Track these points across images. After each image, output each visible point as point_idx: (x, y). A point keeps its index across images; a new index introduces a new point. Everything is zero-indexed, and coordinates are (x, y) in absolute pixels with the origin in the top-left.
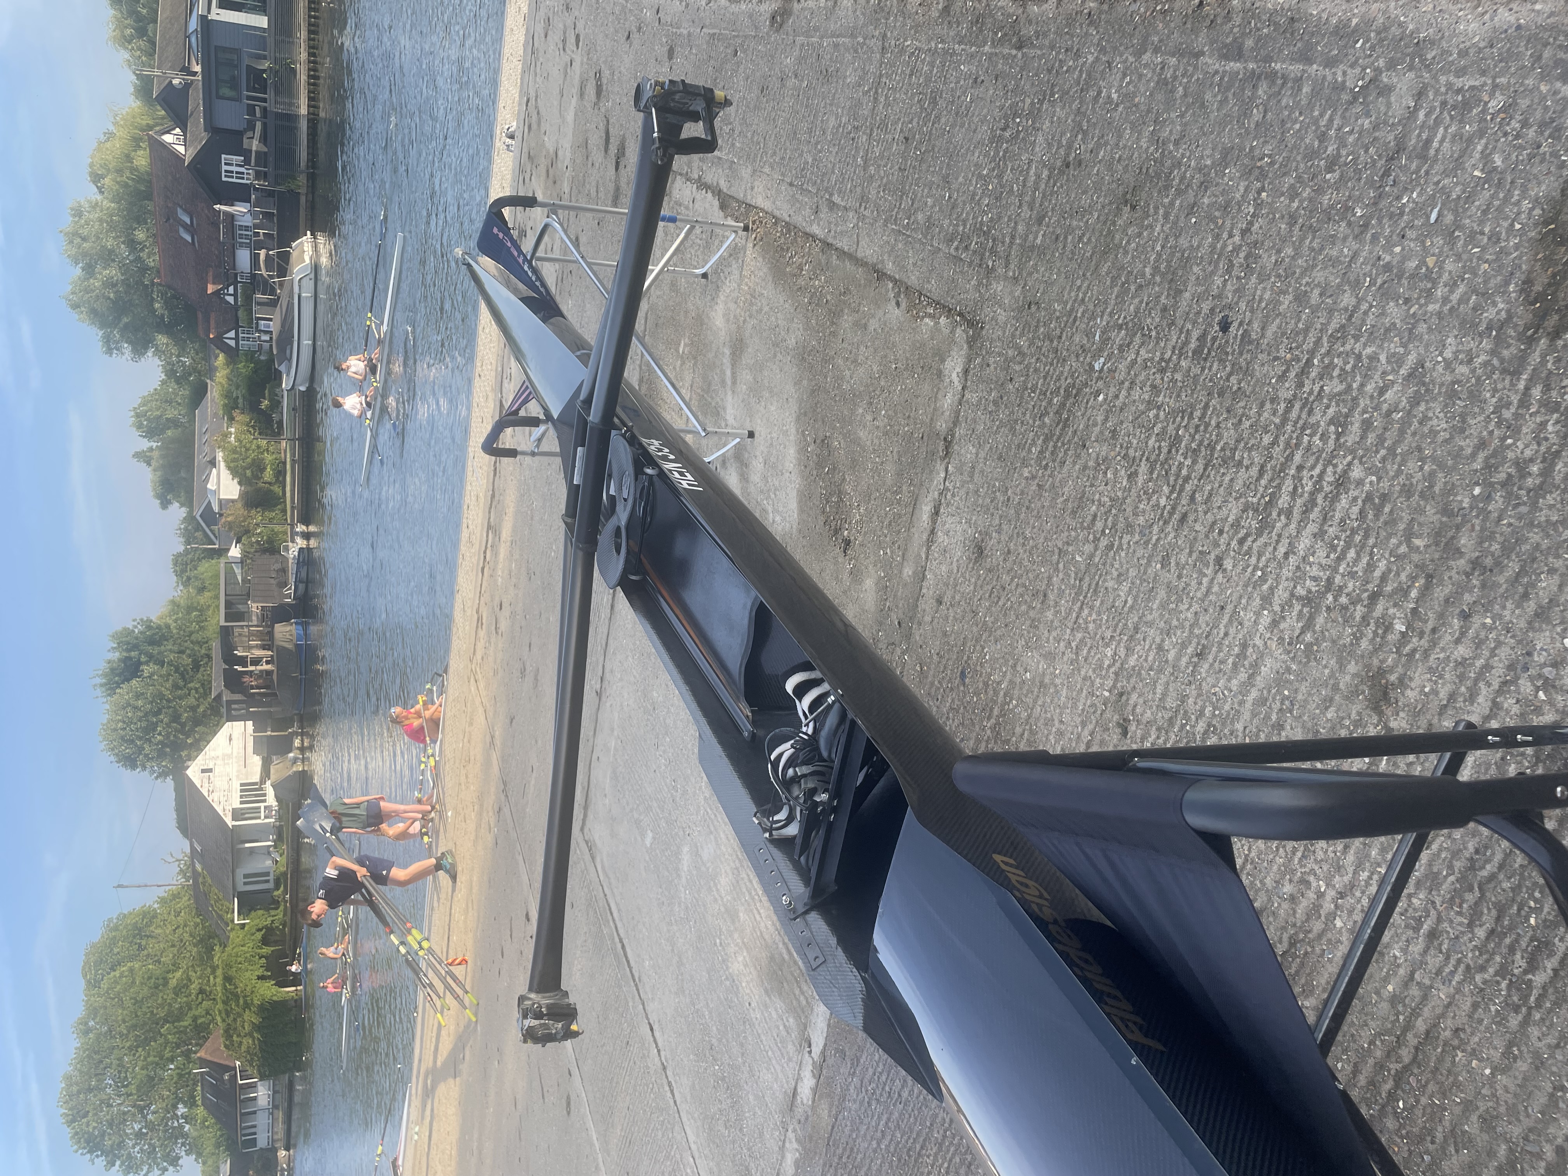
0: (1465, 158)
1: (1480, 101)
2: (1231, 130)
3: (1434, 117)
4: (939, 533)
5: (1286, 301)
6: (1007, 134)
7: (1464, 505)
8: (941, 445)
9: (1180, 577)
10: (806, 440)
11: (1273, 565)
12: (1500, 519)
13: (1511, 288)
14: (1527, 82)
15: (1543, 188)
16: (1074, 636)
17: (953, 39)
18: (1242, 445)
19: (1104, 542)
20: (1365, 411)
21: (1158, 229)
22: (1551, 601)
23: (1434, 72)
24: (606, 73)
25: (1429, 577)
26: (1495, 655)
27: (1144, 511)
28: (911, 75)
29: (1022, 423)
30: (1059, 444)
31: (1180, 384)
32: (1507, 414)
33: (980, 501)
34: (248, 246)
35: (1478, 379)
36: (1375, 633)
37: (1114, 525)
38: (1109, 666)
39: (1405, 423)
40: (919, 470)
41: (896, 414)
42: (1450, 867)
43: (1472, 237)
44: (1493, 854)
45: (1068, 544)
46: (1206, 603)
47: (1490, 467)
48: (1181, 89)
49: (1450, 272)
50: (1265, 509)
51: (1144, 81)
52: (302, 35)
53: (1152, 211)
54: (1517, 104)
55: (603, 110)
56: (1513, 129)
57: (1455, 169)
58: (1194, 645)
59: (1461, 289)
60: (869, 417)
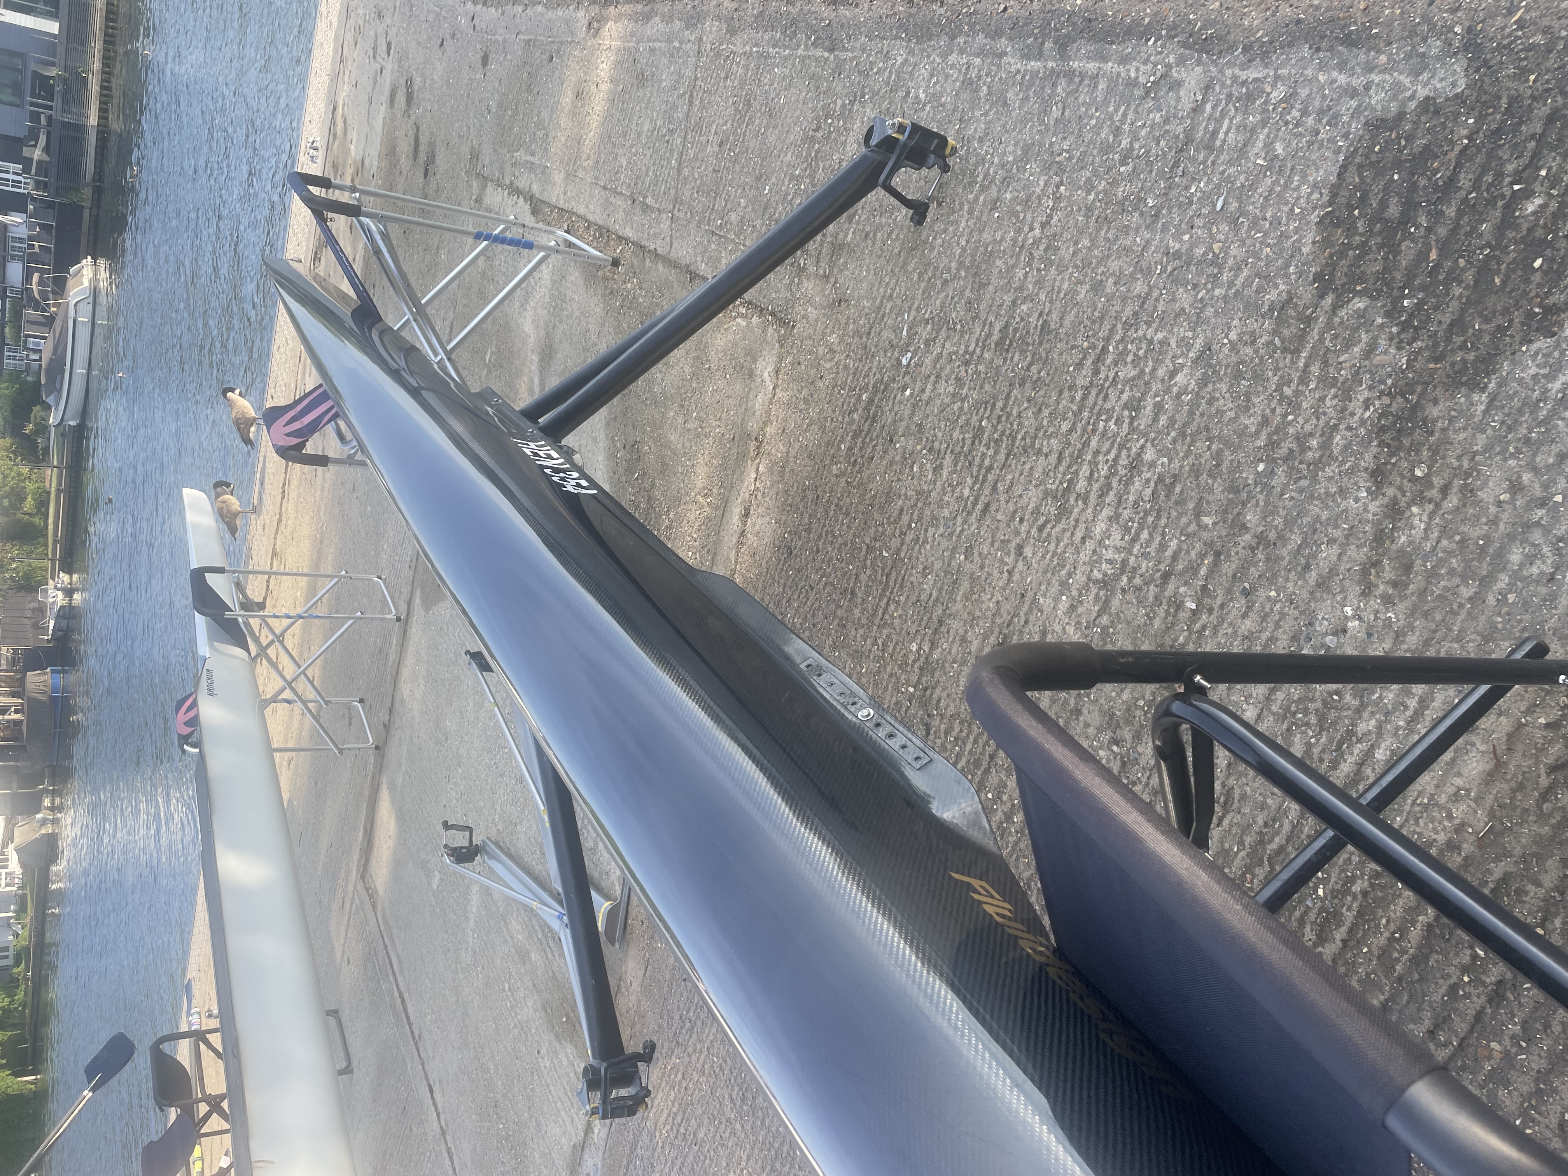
0: (1249, 148)
1: (1263, 92)
2: (1032, 127)
3: (1220, 109)
4: (749, 536)
5: (1083, 292)
6: (819, 134)
7: (1250, 481)
8: (753, 445)
9: (982, 567)
10: (615, 446)
11: (1071, 550)
12: (1282, 494)
13: (1292, 269)
14: (1306, 72)
15: (1321, 172)
16: (881, 633)
17: (768, 43)
18: (1042, 432)
19: (910, 536)
20: (1156, 395)
21: (963, 224)
22: (1331, 570)
23: (1220, 66)
24: (418, 81)
25: (1218, 554)
26: (1280, 627)
27: (948, 503)
28: (726, 78)
29: (832, 420)
30: (867, 440)
31: (983, 376)
32: (1288, 391)
33: (790, 501)
34: (21, 259)
35: (1261, 359)
36: (1167, 611)
37: (920, 519)
38: (914, 661)
39: (1194, 404)
40: (729, 472)
41: (707, 415)
42: (1241, 843)
43: (1255, 224)
44: (1281, 826)
45: (876, 540)
46: (1008, 591)
47: (1272, 445)
48: (985, 88)
49: (1235, 257)
50: (1063, 496)
51: (949, 81)
52: (97, 46)
53: (957, 207)
54: (1297, 94)
55: (413, 118)
56: (1294, 118)
57: (1240, 158)
58: (996, 634)
59: (1245, 273)
60: (680, 420)
